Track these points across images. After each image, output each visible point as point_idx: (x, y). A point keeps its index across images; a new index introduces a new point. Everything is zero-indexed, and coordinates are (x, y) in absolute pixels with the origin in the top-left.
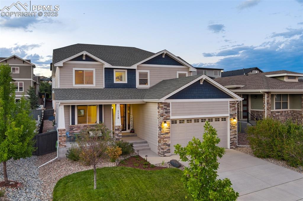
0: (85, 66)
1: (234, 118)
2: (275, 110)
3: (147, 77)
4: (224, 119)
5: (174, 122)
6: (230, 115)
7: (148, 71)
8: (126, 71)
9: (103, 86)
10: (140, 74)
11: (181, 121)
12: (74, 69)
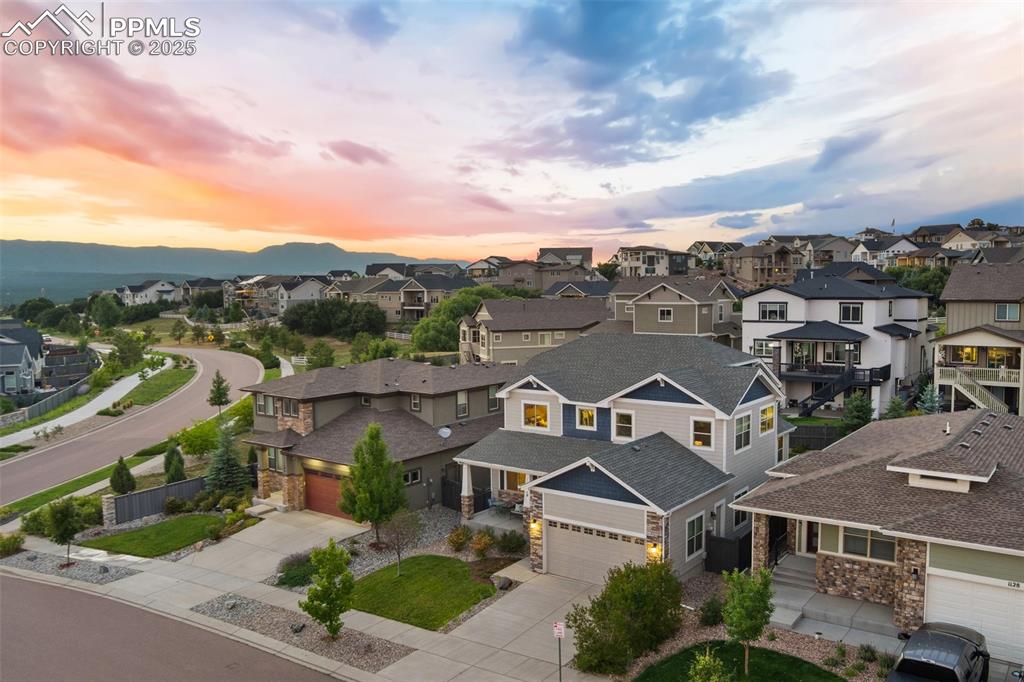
0: (537, 398)
1: (655, 545)
2: (840, 553)
3: (631, 423)
4: (640, 542)
5: (552, 524)
6: (649, 537)
7: (633, 412)
8: (595, 410)
9: (560, 433)
10: (619, 417)
11: (564, 526)
12: (524, 402)
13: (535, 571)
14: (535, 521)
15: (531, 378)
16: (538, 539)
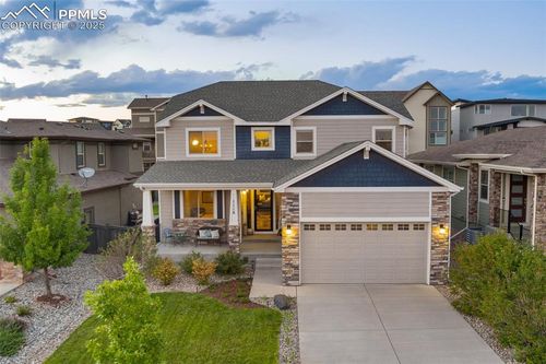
0: (204, 124)
1: (442, 226)
3: (312, 139)
4: (420, 227)
5: (309, 227)
6: (433, 219)
7: (314, 129)
8: (273, 129)
9: (233, 157)
10: (299, 134)
12: (188, 130)
13: (288, 285)
14: (289, 227)
15: (201, 103)
16: (293, 247)
